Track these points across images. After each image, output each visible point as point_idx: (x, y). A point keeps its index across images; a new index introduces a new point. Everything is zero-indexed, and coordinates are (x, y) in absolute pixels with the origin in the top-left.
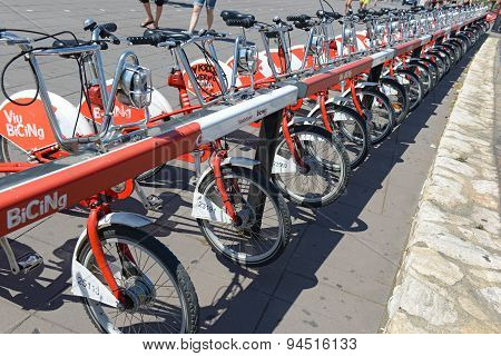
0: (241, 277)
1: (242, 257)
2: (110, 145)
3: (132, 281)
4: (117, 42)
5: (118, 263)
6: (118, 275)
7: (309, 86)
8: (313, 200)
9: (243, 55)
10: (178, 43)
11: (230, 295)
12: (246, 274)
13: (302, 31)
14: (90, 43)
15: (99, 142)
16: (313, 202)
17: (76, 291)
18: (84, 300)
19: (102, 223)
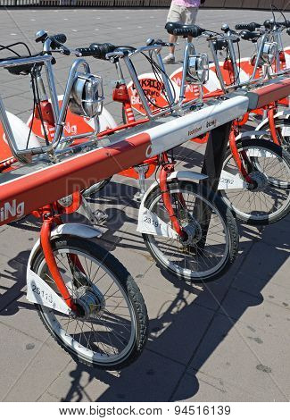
0: (186, 293)
1: (187, 272)
2: (62, 155)
3: (82, 290)
4: (67, 52)
5: (69, 273)
6: (69, 285)
7: (260, 96)
8: (259, 217)
9: (192, 64)
10: (126, 53)
11: (175, 310)
12: (191, 290)
13: (249, 42)
14: (42, 54)
15: (51, 152)
16: (259, 220)
17: (30, 298)
18: (38, 307)
19: (54, 233)
